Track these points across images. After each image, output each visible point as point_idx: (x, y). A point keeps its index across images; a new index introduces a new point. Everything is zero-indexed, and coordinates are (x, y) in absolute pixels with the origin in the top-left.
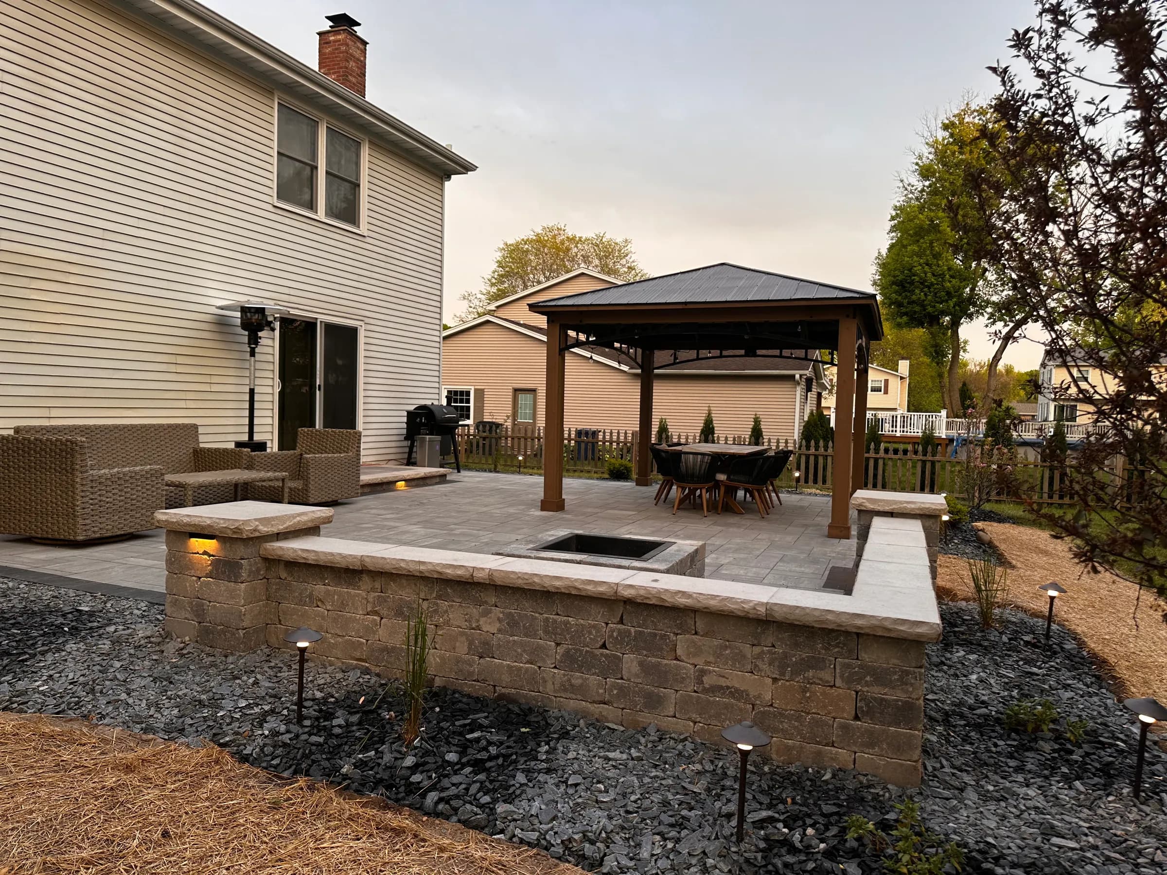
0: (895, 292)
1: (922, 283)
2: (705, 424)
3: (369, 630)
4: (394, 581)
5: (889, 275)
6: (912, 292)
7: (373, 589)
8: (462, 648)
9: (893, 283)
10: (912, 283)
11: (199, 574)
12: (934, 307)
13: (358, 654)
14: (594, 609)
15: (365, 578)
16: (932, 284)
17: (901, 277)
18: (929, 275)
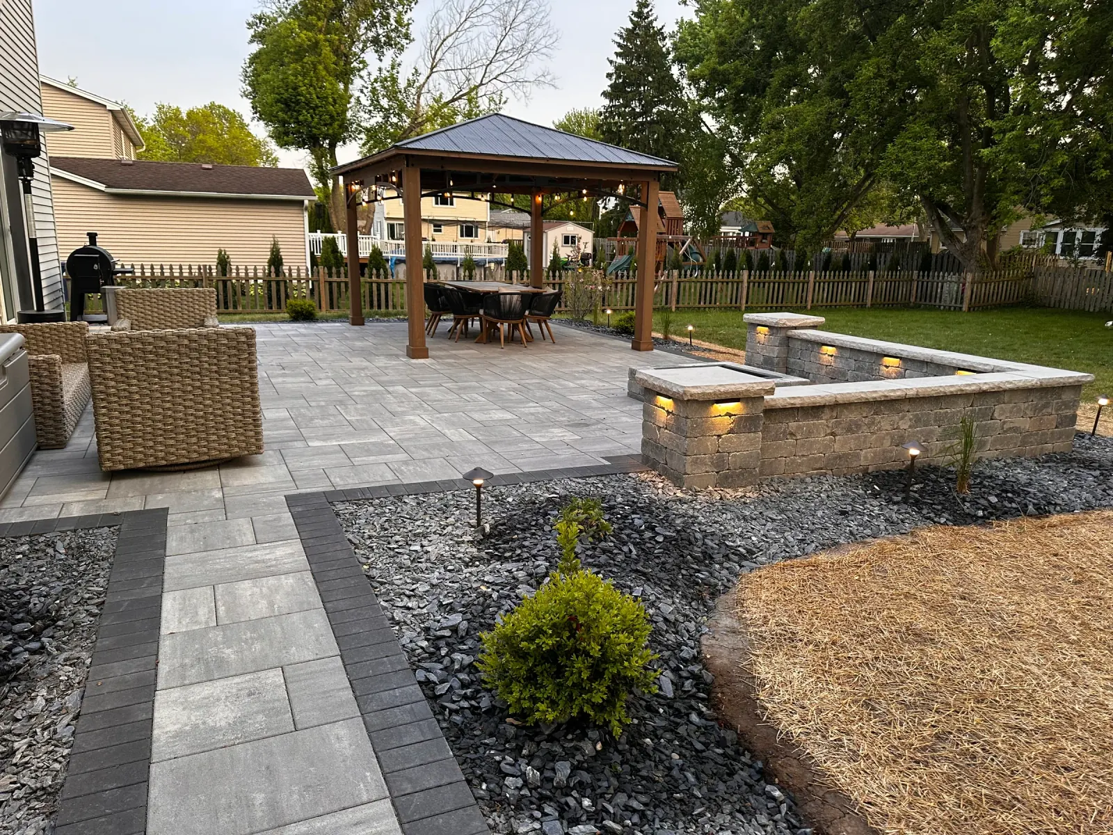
0: (282, 110)
1: (307, 104)
2: (272, 254)
3: (827, 447)
4: (847, 409)
5: (273, 92)
6: (299, 113)
7: (831, 418)
8: (887, 443)
9: (278, 101)
10: (298, 102)
11: (720, 432)
12: (319, 129)
13: (818, 466)
14: (960, 401)
15: (827, 411)
16: (317, 107)
17: (286, 95)
18: (314, 96)
